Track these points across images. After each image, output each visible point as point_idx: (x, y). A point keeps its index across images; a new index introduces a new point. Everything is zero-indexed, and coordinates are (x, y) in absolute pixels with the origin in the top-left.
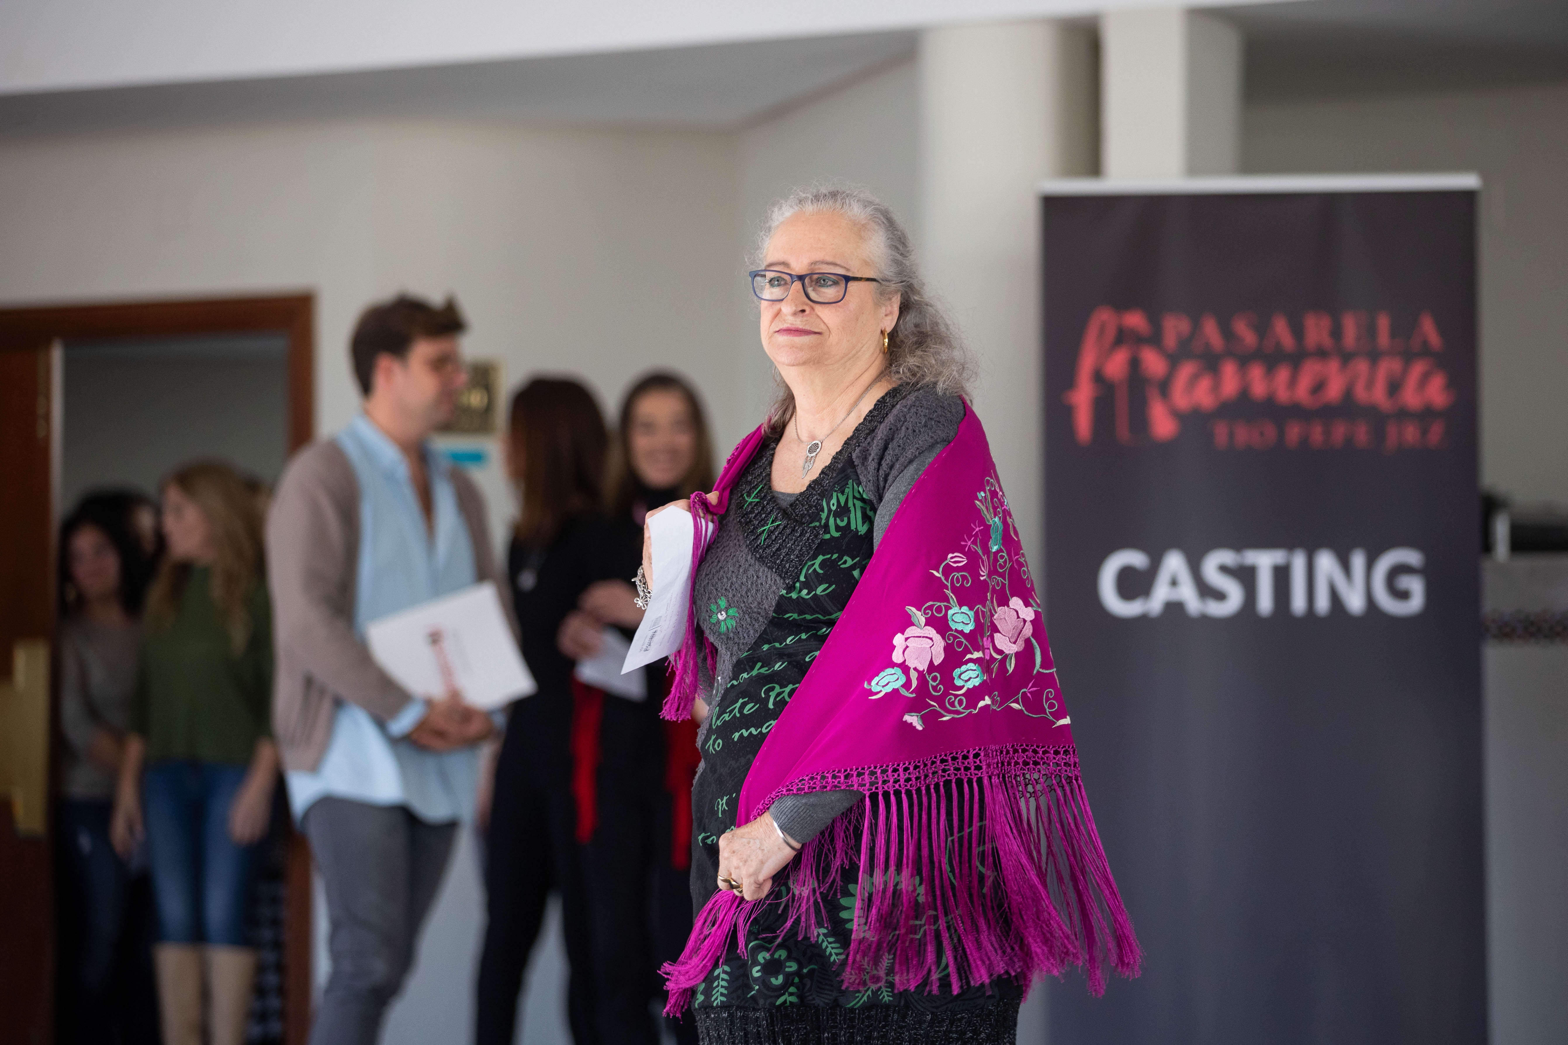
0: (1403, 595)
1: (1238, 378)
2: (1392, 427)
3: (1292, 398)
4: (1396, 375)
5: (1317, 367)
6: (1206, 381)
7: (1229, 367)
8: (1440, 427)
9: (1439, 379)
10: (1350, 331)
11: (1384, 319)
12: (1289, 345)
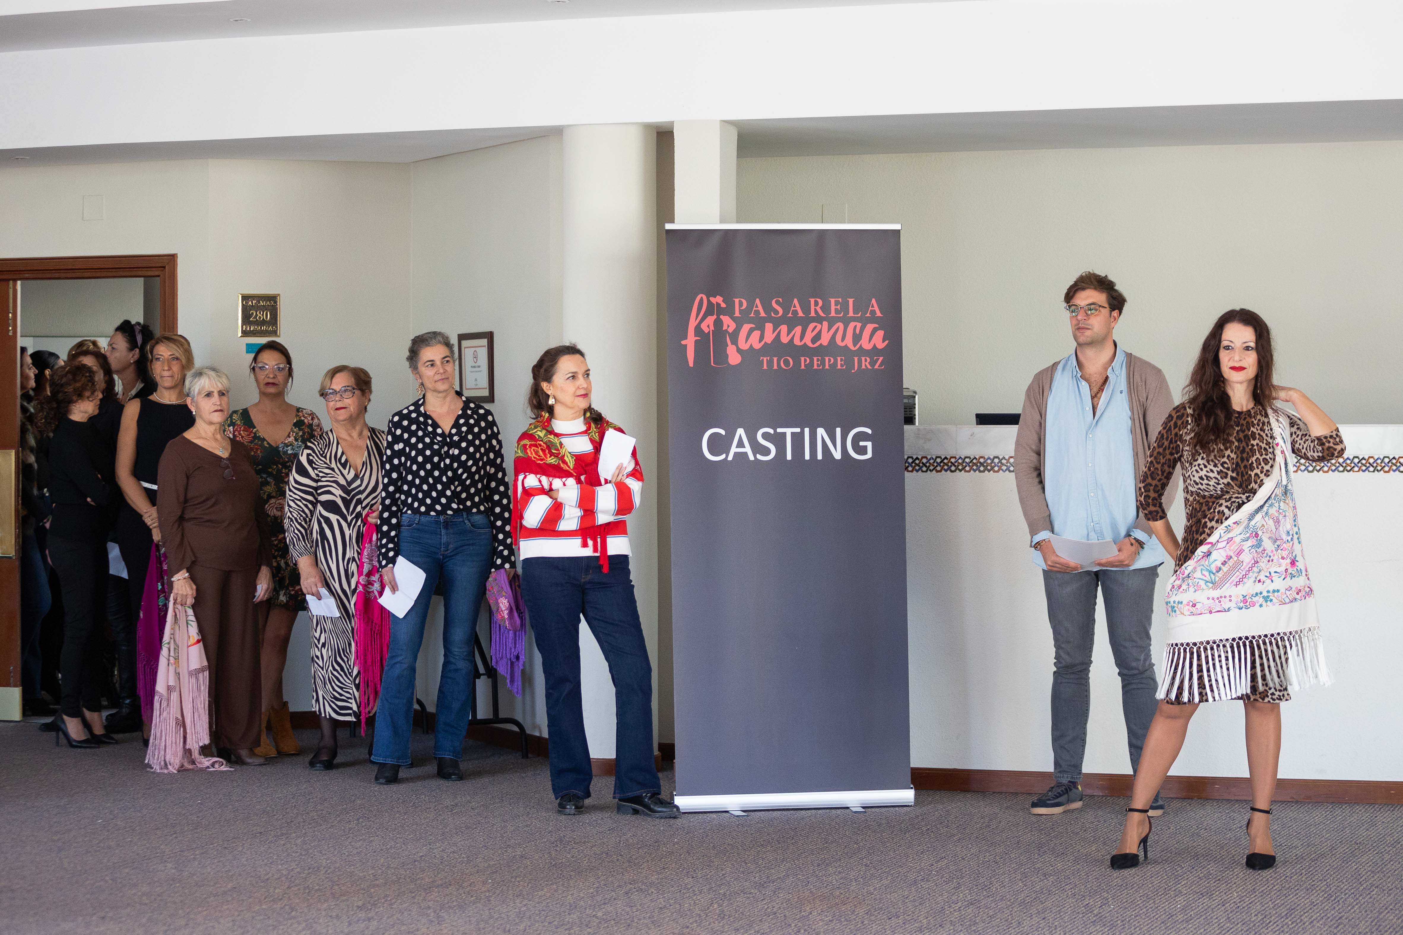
0: (863, 451)
1: (773, 332)
2: (856, 359)
3: (803, 343)
4: (858, 332)
5: (816, 327)
6: (757, 334)
7: (769, 327)
8: (881, 358)
9: (880, 334)
10: (833, 307)
11: (851, 301)
12: (801, 314)
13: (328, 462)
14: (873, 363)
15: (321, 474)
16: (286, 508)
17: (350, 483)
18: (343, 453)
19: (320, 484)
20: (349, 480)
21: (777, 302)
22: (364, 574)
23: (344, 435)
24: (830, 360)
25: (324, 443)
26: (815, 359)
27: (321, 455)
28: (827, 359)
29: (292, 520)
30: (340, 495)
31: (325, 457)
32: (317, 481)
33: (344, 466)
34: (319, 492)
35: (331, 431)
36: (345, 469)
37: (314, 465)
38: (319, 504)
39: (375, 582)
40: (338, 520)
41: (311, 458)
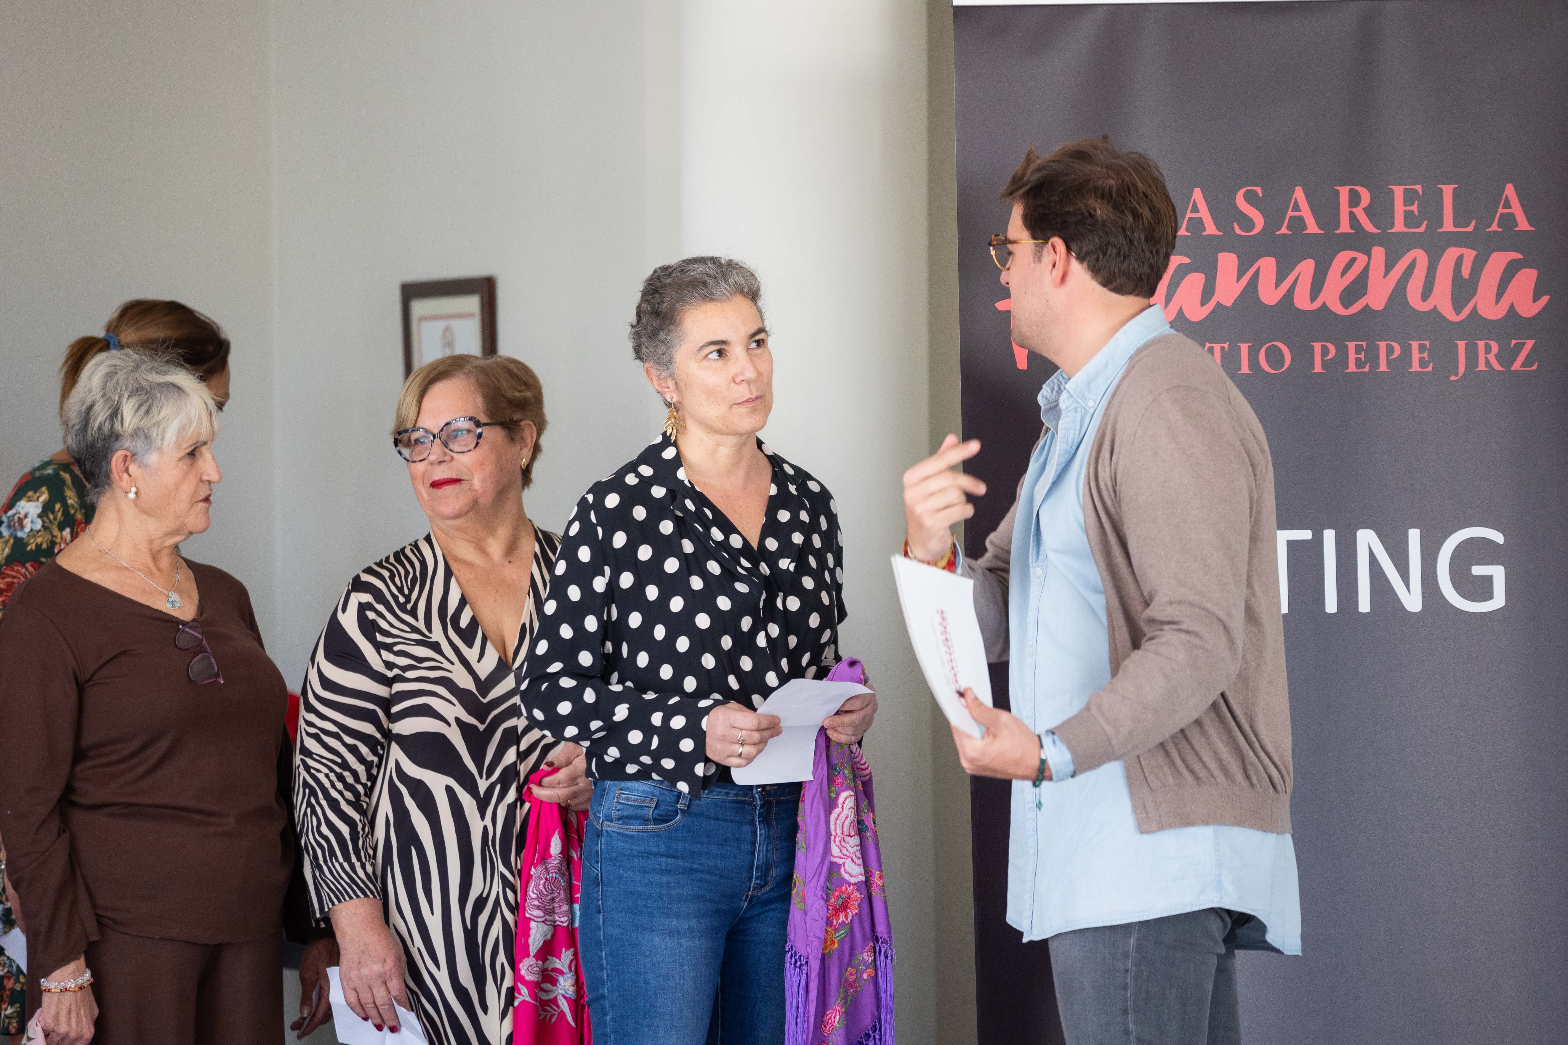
1: (1239, 277)
2: (1462, 345)
3: (1317, 304)
4: (1466, 272)
5: (1353, 261)
6: (1195, 281)
7: (1227, 262)
8: (1530, 343)
9: (1528, 277)
10: (1399, 208)
11: (1448, 191)
12: (1312, 227)
13: (421, 625)
14: (1507, 355)
15: (403, 661)
16: (298, 758)
17: (485, 686)
18: (463, 602)
19: (398, 687)
20: (483, 677)
21: (1250, 198)
22: (532, 953)
23: (465, 551)
24: (1390, 350)
25: (407, 573)
26: (1351, 346)
27: (402, 607)
28: (1383, 345)
29: (313, 793)
30: (457, 720)
31: (413, 613)
32: (388, 682)
33: (467, 637)
34: (395, 709)
35: (428, 539)
36: (470, 644)
37: (380, 638)
38: (395, 747)
39: (562, 973)
40: (449, 790)
41: (371, 615)
